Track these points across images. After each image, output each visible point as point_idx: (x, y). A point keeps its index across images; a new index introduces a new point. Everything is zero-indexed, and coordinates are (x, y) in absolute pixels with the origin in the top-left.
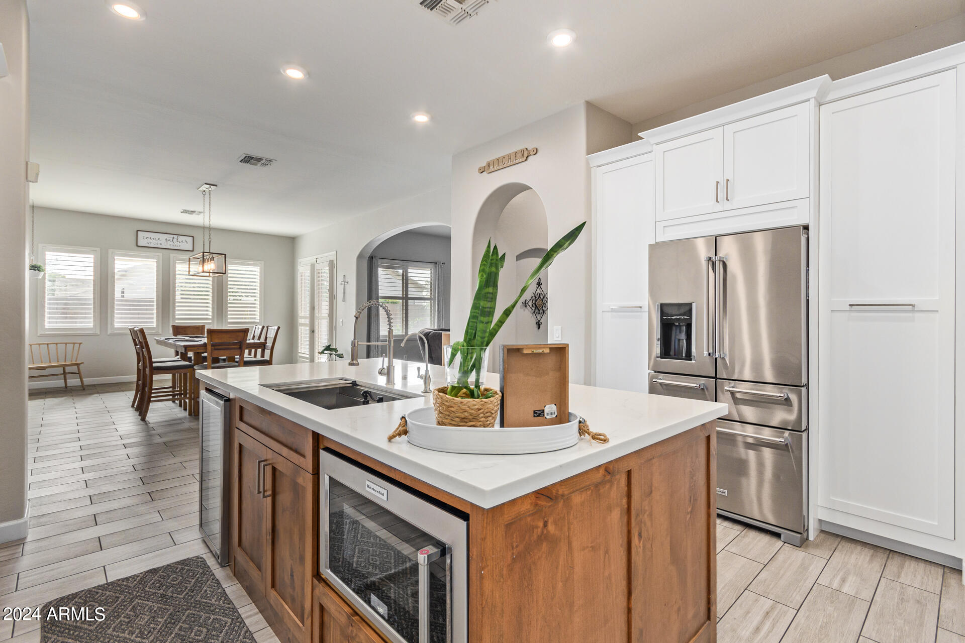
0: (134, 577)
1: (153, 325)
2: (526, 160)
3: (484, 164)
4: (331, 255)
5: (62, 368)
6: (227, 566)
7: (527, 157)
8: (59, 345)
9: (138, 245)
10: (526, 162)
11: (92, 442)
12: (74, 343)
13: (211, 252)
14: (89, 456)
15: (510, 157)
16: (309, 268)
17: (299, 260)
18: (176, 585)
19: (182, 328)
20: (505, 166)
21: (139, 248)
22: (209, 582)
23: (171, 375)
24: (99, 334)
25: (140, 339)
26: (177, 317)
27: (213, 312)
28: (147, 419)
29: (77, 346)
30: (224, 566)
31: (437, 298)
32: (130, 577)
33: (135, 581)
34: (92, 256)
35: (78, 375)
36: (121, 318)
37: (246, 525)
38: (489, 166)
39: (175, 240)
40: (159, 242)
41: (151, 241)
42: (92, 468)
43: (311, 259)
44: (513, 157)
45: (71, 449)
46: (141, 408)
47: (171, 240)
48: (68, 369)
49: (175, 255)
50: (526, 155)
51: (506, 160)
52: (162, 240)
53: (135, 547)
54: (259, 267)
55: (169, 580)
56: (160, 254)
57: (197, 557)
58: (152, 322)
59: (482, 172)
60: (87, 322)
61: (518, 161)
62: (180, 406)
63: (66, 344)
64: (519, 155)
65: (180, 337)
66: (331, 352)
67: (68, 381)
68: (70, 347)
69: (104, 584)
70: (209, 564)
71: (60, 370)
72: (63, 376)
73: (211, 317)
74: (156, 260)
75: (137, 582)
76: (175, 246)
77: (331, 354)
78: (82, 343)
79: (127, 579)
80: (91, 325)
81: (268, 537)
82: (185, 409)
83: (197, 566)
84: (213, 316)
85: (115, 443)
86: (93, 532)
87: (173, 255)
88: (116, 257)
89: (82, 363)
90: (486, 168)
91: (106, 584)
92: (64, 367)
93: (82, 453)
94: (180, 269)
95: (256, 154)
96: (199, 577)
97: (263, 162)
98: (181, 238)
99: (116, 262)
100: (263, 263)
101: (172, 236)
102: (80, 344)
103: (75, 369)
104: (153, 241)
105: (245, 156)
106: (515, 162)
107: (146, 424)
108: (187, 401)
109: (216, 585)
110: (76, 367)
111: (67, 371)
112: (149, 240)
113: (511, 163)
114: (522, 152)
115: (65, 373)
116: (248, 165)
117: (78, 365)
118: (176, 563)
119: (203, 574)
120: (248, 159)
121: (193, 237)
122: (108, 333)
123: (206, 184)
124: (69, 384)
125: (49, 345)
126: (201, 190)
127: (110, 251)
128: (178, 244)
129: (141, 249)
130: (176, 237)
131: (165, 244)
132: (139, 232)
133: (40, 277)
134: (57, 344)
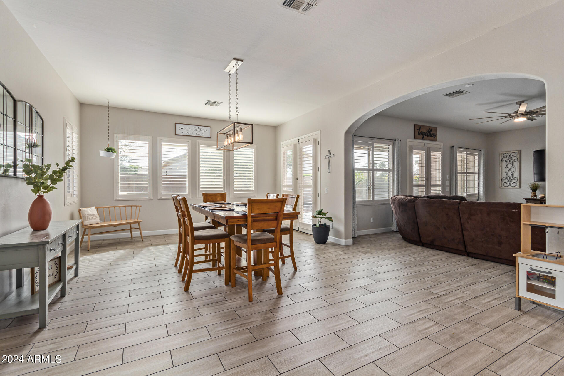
1: (186, 193)
4: (316, 134)
5: (129, 225)
8: (127, 207)
9: (176, 134)
12: (136, 206)
17: (282, 143)
19: (210, 196)
24: (152, 199)
26: (201, 186)
27: (224, 183)
29: (138, 208)
31: (396, 170)
34: (147, 142)
35: (139, 230)
36: (166, 187)
39: (199, 130)
40: (189, 131)
41: (184, 131)
43: (294, 140)
47: (197, 130)
48: (133, 226)
52: (191, 130)
54: (253, 149)
56: (190, 140)
58: (185, 190)
63: (131, 206)
65: (209, 203)
66: (322, 216)
67: (133, 233)
68: (134, 208)
72: (130, 230)
73: (222, 186)
74: (187, 145)
76: (200, 134)
77: (321, 218)
84: (224, 186)
87: (198, 141)
88: (162, 143)
89: (141, 221)
92: (130, 224)
94: (203, 151)
98: (203, 128)
99: (163, 146)
101: (198, 127)
102: (140, 206)
103: (136, 225)
104: (186, 131)
110: (137, 224)
111: (132, 227)
112: (183, 130)
117: (139, 222)
121: (211, 127)
122: (158, 199)
123: (234, 59)
124: (133, 236)
125: (121, 207)
126: (227, 70)
127: (159, 138)
128: (201, 132)
129: (178, 136)
130: (200, 127)
131: (193, 133)
132: (176, 124)
133: (114, 157)
134: (125, 206)
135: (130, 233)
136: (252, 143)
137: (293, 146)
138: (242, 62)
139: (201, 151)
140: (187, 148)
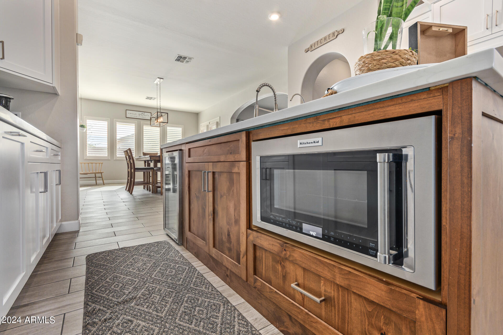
0: (133, 247)
2: (336, 38)
3: (309, 46)
4: (217, 119)
5: (94, 174)
6: (181, 245)
7: (337, 35)
8: (93, 164)
9: (127, 117)
10: (336, 39)
11: (109, 200)
12: (99, 163)
13: (161, 112)
14: (107, 205)
15: (325, 39)
16: (206, 127)
17: (201, 124)
18: (155, 251)
20: (322, 44)
21: (127, 118)
22: (173, 251)
23: (143, 172)
24: (110, 159)
25: (128, 153)
28: (133, 194)
29: (101, 164)
30: (180, 245)
32: (131, 247)
33: (133, 248)
34: (107, 122)
35: (101, 178)
36: (120, 152)
37: (194, 216)
38: (311, 47)
39: (143, 114)
40: (135, 115)
42: (109, 209)
43: (207, 123)
44: (327, 38)
45: (99, 202)
46: (130, 190)
47: (141, 114)
48: (97, 175)
49: (143, 122)
50: (336, 35)
51: (323, 41)
52: (137, 115)
53: (132, 236)
54: (181, 128)
55: (151, 249)
56: (136, 121)
57: (165, 241)
59: (307, 51)
60: (105, 154)
61: (331, 39)
62: (148, 190)
63: (96, 163)
64: (331, 36)
67: (97, 181)
68: (98, 165)
69: (118, 249)
70: (171, 244)
71: (93, 175)
72: (95, 178)
74: (134, 124)
75: (135, 249)
78: (103, 163)
79: (129, 247)
80: (107, 155)
81: (210, 217)
82: (150, 191)
83: (165, 244)
85: (119, 201)
86: (111, 230)
87: (142, 122)
88: (117, 123)
89: (103, 172)
90: (310, 49)
91: (119, 249)
92: (95, 173)
93: (104, 204)
94: (146, 129)
95: (183, 54)
96: (167, 249)
97: (186, 60)
98: (146, 114)
99: (117, 126)
100: (183, 126)
101: (142, 112)
102: (102, 163)
104: (133, 115)
105: (178, 56)
106: (329, 40)
107: (133, 195)
108: (151, 186)
109: (177, 252)
110: (100, 174)
112: (131, 115)
113: (326, 42)
114: (333, 34)
115: (96, 177)
116: (179, 62)
117: (101, 173)
118: (154, 243)
119: (169, 248)
120: (180, 59)
121: (151, 113)
122: (114, 159)
123: (158, 78)
124: (97, 183)
125: (89, 164)
126: (155, 82)
127: (114, 120)
128: (144, 116)
129: (127, 119)
130: (143, 113)
131: (139, 116)
132: (127, 111)
133: (85, 131)
134: (92, 163)
135: (95, 181)
136: (168, 123)
137: (206, 126)
138: (163, 80)
139: (144, 128)
140: (134, 126)
